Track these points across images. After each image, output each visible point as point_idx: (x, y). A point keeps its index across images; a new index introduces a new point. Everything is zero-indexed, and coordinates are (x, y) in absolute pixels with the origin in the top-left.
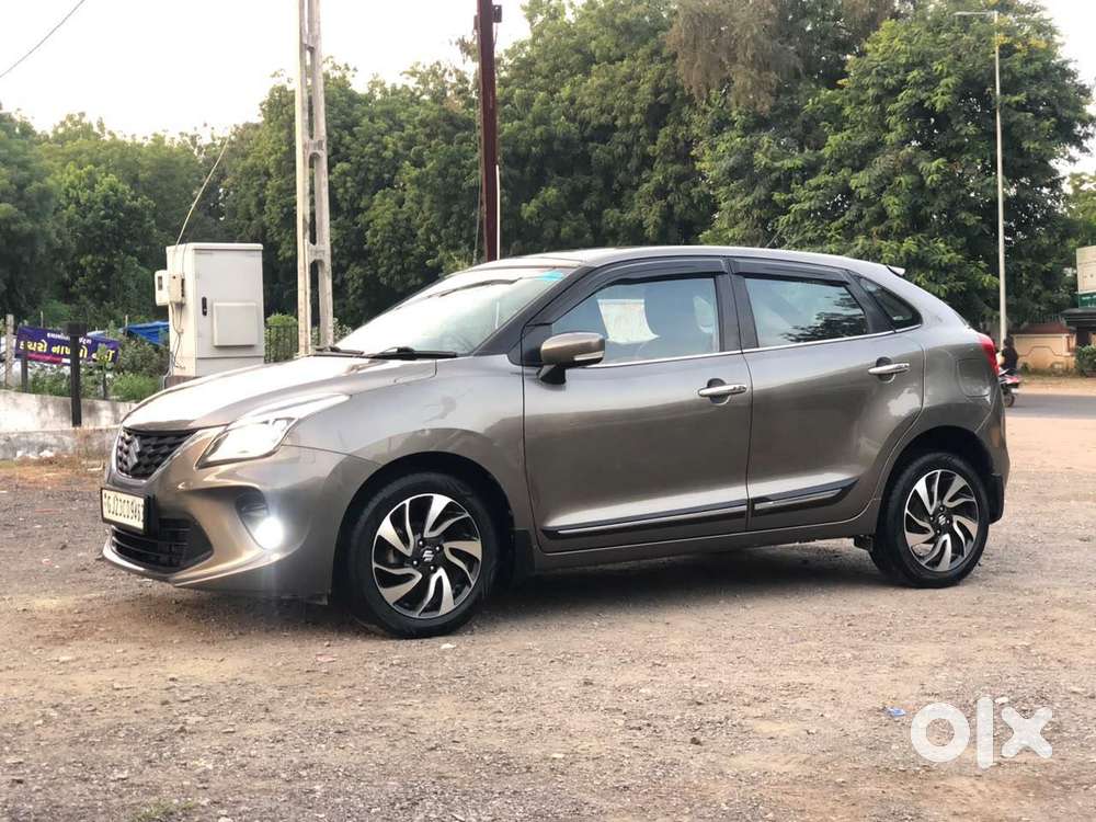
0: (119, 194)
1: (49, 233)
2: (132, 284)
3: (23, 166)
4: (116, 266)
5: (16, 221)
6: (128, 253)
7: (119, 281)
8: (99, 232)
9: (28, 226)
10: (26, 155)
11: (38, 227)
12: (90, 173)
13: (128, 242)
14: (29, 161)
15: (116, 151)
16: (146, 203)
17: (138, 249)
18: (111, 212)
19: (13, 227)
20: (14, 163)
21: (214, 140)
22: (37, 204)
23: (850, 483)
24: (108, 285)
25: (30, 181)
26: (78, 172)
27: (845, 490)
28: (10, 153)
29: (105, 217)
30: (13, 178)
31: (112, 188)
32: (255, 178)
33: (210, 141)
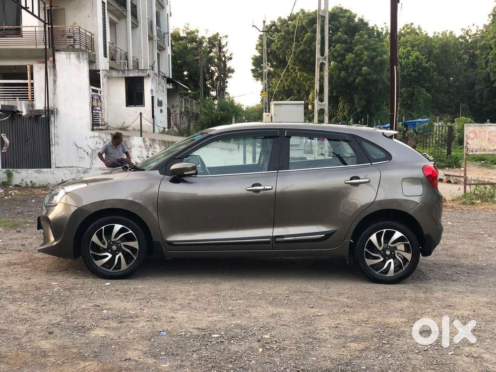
0: (419, 60)
1: (384, 79)
2: (422, 101)
3: (374, 50)
4: (416, 93)
5: (369, 74)
6: (422, 86)
7: (417, 100)
8: (410, 78)
9: (375, 76)
10: (376, 45)
11: (379, 76)
12: (408, 51)
13: (422, 82)
14: (377, 48)
15: (423, 41)
16: (432, 65)
17: (426, 85)
18: (415, 69)
19: (368, 77)
20: (371, 49)
21: (477, 32)
22: (379, 67)
23: (330, 232)
24: (412, 101)
25: (377, 56)
26: (403, 50)
27: (328, 235)
28: (369, 45)
29: (412, 71)
30: (369, 56)
31: (417, 58)
32: (485, 50)
33: (476, 32)
